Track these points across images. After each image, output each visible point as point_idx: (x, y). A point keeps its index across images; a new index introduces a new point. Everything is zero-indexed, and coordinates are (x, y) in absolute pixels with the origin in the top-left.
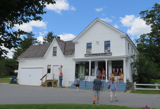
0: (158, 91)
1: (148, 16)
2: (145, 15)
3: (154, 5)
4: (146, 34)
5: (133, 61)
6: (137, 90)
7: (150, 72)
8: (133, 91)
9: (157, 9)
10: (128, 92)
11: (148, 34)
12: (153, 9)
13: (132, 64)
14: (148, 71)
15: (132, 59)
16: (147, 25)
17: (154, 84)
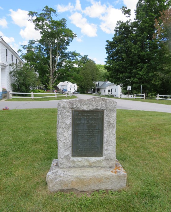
0: (33, 99)
1: (38, 20)
2: (35, 18)
3: (45, 8)
4: (36, 40)
5: (12, 70)
6: (13, 98)
7: (28, 82)
8: (9, 100)
9: (48, 13)
10: (3, 100)
11: (38, 41)
12: (43, 12)
13: (11, 73)
14: (27, 80)
15: (11, 68)
16: (36, 30)
17: (30, 92)
